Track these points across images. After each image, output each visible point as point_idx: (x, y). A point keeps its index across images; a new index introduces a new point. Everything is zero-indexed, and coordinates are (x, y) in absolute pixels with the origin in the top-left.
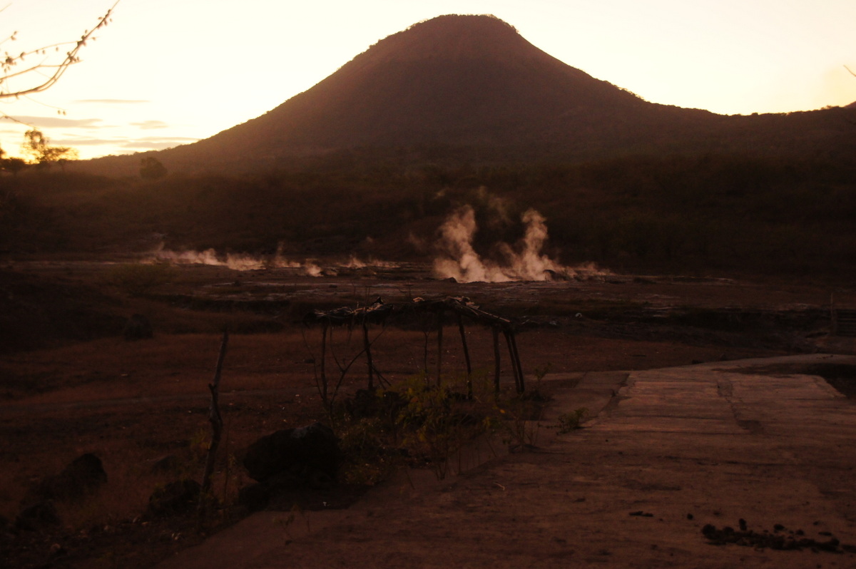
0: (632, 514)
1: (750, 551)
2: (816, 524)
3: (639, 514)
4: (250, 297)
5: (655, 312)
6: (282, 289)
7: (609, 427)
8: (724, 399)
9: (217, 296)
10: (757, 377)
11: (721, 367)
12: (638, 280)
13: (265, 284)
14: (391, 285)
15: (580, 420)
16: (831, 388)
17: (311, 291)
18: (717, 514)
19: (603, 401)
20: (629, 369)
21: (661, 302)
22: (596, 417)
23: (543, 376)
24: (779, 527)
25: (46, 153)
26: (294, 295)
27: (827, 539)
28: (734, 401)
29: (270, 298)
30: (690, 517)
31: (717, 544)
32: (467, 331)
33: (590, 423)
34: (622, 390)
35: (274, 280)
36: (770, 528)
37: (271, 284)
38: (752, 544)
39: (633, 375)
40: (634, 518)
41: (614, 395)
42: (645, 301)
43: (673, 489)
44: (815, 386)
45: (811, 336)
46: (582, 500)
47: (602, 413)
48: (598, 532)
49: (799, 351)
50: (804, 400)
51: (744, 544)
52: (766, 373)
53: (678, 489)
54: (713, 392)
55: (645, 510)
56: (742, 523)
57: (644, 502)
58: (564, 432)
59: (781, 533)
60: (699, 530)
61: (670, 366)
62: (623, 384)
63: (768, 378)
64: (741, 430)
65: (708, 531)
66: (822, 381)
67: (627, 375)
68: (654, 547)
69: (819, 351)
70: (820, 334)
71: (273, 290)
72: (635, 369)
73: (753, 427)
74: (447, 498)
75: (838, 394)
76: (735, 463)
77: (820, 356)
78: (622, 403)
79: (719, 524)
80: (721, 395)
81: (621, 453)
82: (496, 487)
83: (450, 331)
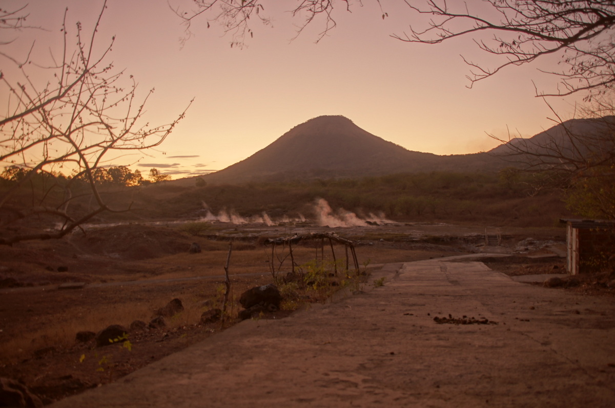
0: (405, 314)
1: (453, 325)
2: (479, 315)
3: (408, 314)
4: (241, 235)
5: (414, 238)
6: (255, 232)
7: (396, 285)
8: (443, 272)
9: (227, 235)
10: (456, 264)
11: (442, 260)
12: (406, 225)
13: (248, 229)
14: (301, 229)
15: (383, 282)
16: (486, 267)
17: (267, 232)
18: (440, 313)
19: (393, 275)
20: (403, 261)
21: (417, 234)
22: (390, 281)
23: (367, 265)
24: (465, 317)
25: (158, 177)
26: (260, 234)
27: (484, 320)
28: (447, 273)
29: (250, 235)
30: (429, 314)
31: (440, 323)
32: (334, 247)
33: (387, 284)
34: (401, 270)
35: (251, 228)
36: (461, 317)
37: (250, 229)
38: (454, 323)
39: (405, 264)
40: (405, 316)
41: (397, 272)
42: (409, 233)
43: (422, 305)
44: (481, 266)
45: (478, 246)
46: (383, 310)
47: (393, 280)
48: (391, 321)
49: (473, 252)
50: (475, 272)
51: (451, 323)
52: (460, 262)
53: (424, 305)
54: (439, 270)
55: (410, 313)
56: (450, 316)
57: (410, 310)
58: (376, 287)
59: (465, 319)
60: (432, 319)
61: (421, 260)
62: (401, 268)
63: (461, 264)
64: (450, 284)
65: (436, 319)
66: (482, 264)
67: (403, 264)
68: (414, 326)
69: (481, 252)
70: (481, 245)
71: (251, 232)
72: (406, 261)
73: (455, 283)
74: (327, 310)
75: (489, 269)
76: (448, 295)
77: (482, 254)
78: (401, 275)
79: (440, 317)
80: (442, 271)
81: (400, 293)
82: (347, 307)
83: (327, 248)
